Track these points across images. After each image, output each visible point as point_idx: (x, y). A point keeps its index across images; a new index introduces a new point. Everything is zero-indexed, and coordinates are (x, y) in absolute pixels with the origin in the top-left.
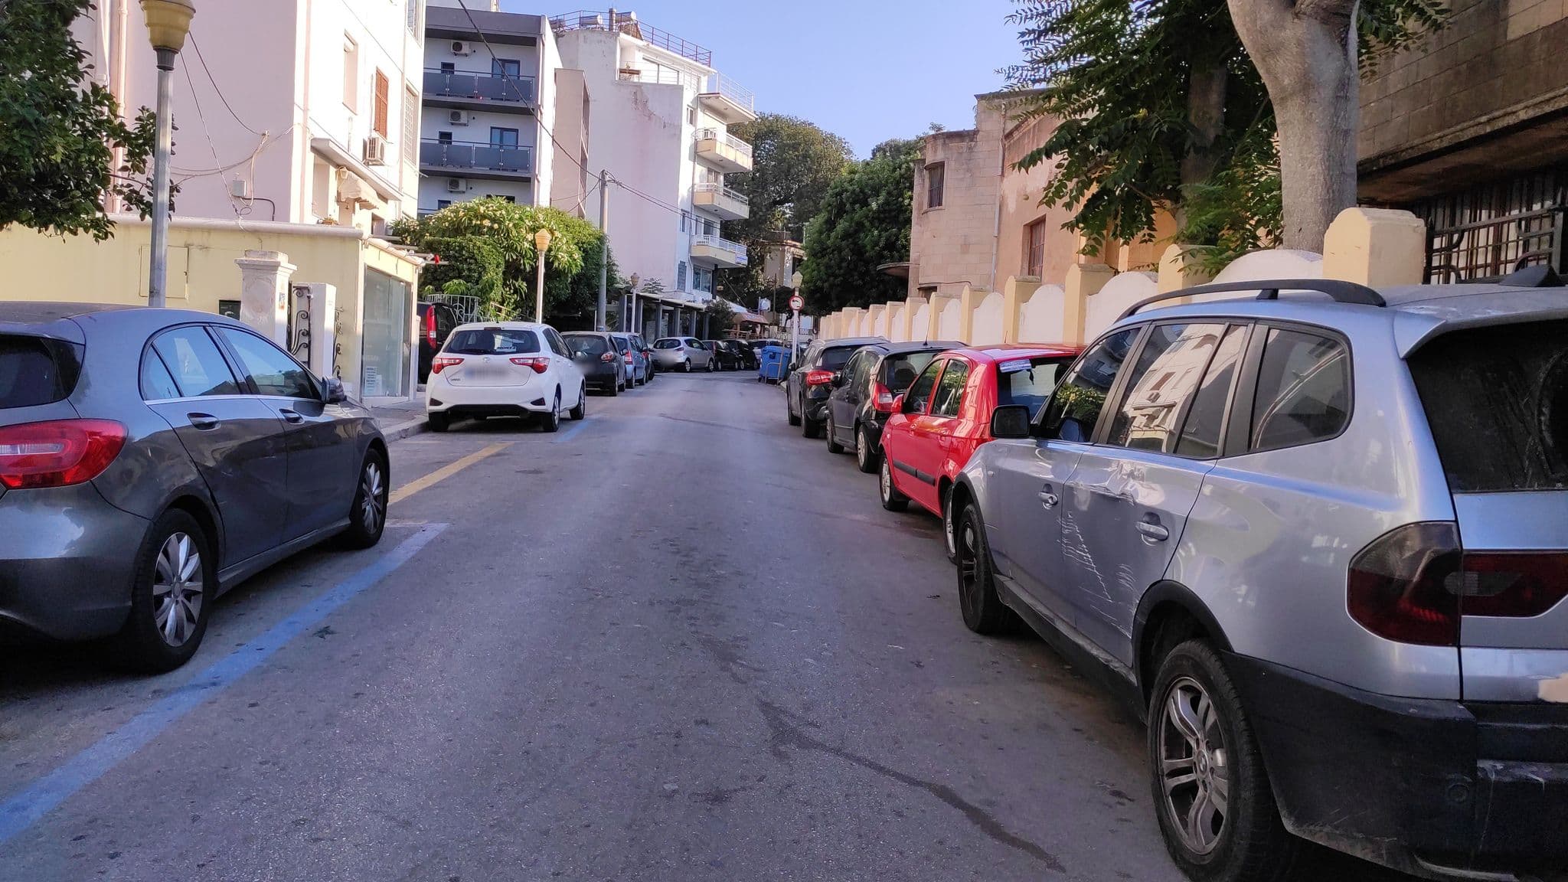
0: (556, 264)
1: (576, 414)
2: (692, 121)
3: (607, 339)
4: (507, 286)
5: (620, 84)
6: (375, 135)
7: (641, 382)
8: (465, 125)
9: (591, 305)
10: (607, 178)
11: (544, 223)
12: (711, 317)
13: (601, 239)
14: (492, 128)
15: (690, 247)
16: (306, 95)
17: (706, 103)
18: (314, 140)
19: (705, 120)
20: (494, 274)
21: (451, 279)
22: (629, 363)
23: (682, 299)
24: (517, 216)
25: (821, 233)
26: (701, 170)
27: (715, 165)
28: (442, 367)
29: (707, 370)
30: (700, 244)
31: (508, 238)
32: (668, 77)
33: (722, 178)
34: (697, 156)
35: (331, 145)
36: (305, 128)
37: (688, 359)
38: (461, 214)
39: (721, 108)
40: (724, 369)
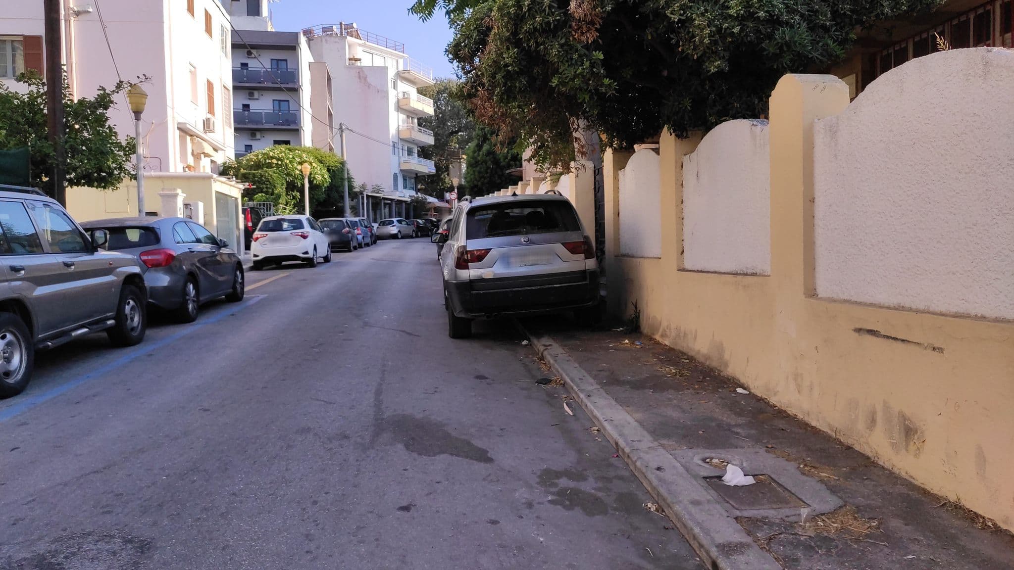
0: (315, 182)
1: (327, 259)
2: (395, 87)
3: (345, 221)
4: (289, 195)
5: (351, 67)
6: (209, 116)
7: (367, 245)
8: (257, 99)
9: (339, 202)
10: (344, 127)
11: (307, 159)
12: (414, 206)
13: (343, 164)
14: (273, 100)
15: (399, 164)
16: (173, 100)
17: (402, 76)
18: (179, 123)
19: (403, 86)
20: (280, 189)
21: (257, 193)
22: (359, 234)
23: (396, 196)
24: (291, 156)
25: (474, 152)
26: (402, 116)
27: (411, 113)
28: (257, 239)
29: (412, 237)
30: (405, 162)
31: (287, 168)
32: (379, 62)
33: (416, 121)
34: (399, 108)
35: (188, 126)
36: (173, 117)
37: (399, 231)
38: (260, 157)
39: (412, 78)
40: (422, 236)
